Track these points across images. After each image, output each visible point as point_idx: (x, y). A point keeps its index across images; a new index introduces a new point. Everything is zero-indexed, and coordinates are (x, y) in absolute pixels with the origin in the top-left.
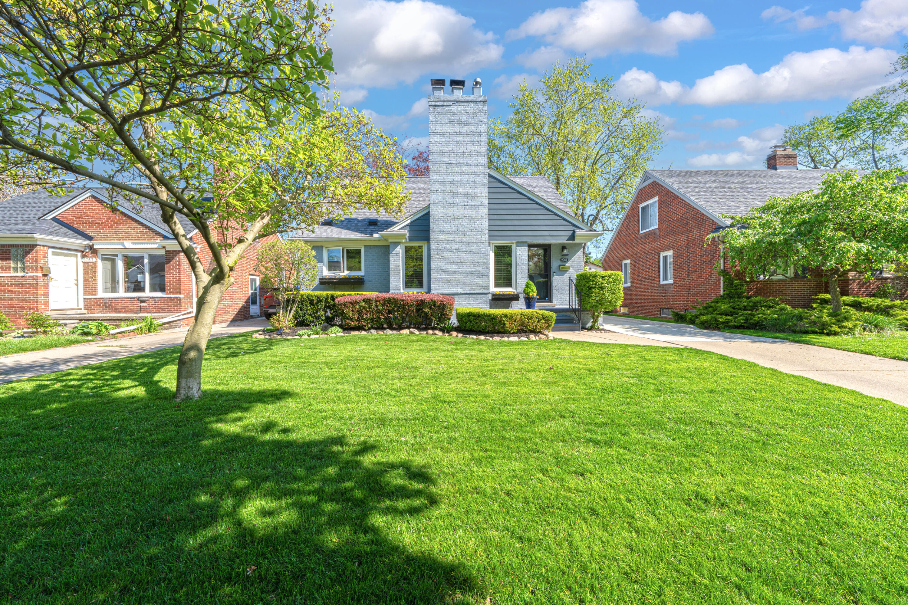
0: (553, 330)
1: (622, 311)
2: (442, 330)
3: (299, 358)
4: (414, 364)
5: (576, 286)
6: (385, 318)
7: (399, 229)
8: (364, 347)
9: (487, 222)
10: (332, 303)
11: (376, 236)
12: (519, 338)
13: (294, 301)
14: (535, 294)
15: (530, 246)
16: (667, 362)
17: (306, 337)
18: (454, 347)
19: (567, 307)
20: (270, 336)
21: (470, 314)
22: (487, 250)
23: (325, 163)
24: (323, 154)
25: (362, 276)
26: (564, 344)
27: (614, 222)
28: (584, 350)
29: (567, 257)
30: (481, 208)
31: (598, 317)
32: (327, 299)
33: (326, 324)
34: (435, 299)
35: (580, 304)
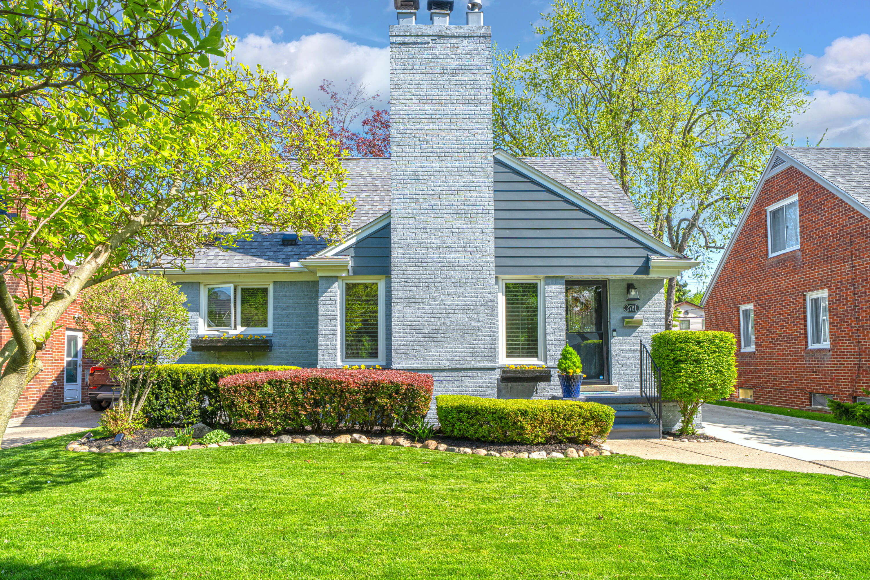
0: (611, 437)
1: (742, 397)
2: (411, 437)
3: (150, 493)
4: (357, 507)
5: (653, 357)
6: (309, 415)
7: (336, 254)
8: (267, 471)
9: (492, 242)
10: (213, 385)
11: (294, 265)
12: (548, 454)
13: (144, 383)
14: (578, 370)
15: (570, 284)
16: (809, 505)
17: (164, 450)
18: (429, 471)
19: (637, 392)
20: (99, 447)
21: (460, 409)
22: (492, 292)
23: (207, 162)
24: (203, 146)
25: (268, 335)
26: (628, 466)
27: (725, 231)
28: (664, 480)
29: (636, 303)
30: (481, 217)
31: (692, 413)
32: (204, 378)
33: (202, 425)
34: (399, 380)
35: (660, 388)
